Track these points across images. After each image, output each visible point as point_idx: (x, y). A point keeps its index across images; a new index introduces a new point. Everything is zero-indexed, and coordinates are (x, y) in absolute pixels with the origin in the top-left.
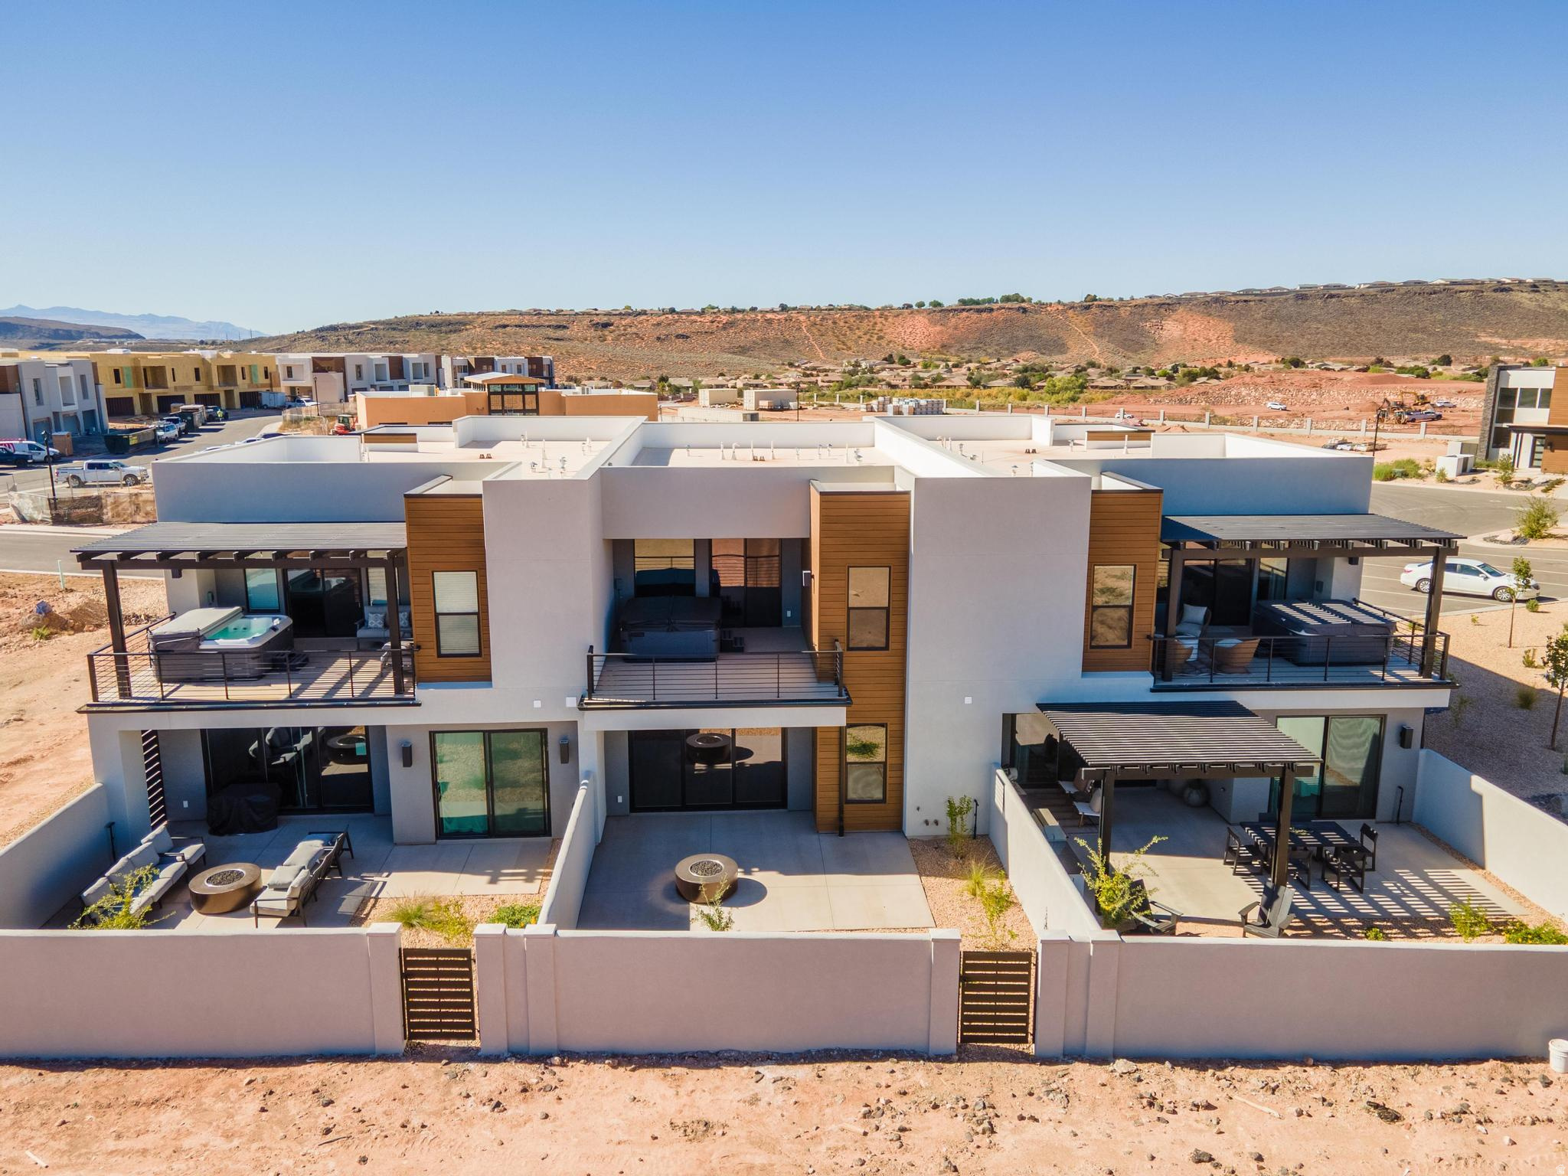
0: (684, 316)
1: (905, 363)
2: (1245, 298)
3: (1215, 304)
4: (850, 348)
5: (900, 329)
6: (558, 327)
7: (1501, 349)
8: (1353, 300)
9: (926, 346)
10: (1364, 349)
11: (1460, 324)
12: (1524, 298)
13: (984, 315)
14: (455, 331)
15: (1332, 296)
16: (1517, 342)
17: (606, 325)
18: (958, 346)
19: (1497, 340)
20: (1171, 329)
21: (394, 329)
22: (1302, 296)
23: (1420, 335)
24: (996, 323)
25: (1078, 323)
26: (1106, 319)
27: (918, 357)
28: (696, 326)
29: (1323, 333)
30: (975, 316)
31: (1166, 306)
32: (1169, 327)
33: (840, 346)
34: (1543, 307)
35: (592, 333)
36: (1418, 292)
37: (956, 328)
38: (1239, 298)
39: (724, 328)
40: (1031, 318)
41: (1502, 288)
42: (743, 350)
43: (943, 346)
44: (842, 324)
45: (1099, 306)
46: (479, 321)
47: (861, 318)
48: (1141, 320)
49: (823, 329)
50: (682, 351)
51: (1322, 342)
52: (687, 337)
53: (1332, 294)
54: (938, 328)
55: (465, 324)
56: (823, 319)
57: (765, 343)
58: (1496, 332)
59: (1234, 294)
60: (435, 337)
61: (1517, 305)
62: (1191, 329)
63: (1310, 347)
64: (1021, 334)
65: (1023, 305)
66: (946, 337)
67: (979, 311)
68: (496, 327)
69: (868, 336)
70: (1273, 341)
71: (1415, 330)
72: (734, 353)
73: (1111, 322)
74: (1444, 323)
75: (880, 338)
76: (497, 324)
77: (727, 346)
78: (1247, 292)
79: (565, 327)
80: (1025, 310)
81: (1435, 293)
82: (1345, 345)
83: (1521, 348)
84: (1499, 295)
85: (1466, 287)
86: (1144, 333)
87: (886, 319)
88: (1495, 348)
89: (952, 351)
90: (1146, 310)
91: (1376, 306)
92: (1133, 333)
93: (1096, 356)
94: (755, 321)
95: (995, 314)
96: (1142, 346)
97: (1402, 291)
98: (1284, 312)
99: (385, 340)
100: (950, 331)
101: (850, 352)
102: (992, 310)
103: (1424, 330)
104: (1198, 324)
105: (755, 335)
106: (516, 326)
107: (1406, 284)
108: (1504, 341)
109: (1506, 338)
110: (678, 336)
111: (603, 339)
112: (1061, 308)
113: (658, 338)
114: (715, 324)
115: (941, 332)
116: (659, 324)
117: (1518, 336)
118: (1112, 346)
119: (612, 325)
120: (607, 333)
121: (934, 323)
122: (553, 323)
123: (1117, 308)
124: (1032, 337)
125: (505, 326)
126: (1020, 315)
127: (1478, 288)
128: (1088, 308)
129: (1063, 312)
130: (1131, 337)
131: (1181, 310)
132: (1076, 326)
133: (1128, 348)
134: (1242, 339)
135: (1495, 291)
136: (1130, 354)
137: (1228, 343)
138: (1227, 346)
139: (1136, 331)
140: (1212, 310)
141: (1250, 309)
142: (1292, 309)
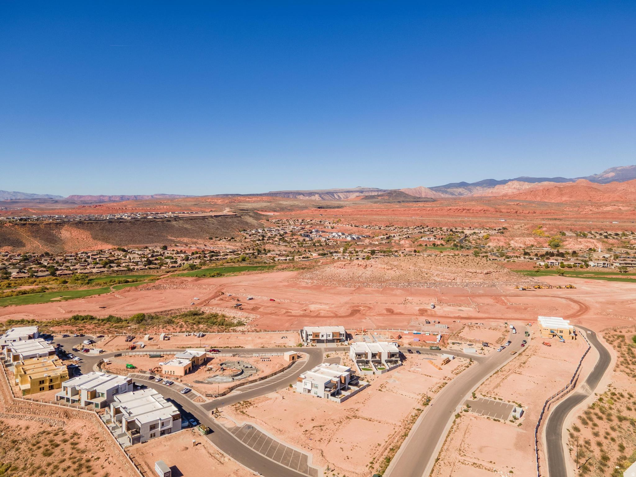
2: (90, 222)
3: (80, 223)
7: (176, 241)
8: (128, 224)
11: (162, 233)
12: (174, 223)
15: (121, 222)
16: (178, 239)
19: (173, 238)
20: (65, 233)
22: (111, 221)
23: (151, 236)
25: (21, 231)
26: (34, 229)
29: (122, 236)
31: (60, 223)
32: (64, 233)
34: (179, 226)
36: (145, 221)
38: (88, 222)
41: (169, 219)
45: (29, 224)
48: (51, 230)
51: (123, 239)
59: (86, 220)
61: (174, 226)
62: (74, 234)
63: (120, 241)
70: (107, 239)
71: (150, 235)
73: (38, 231)
74: (157, 232)
78: (90, 219)
81: (151, 222)
82: (131, 240)
84: (169, 223)
86: (53, 235)
90: (52, 226)
91: (136, 226)
92: (49, 235)
93: (41, 247)
96: (56, 241)
97: (141, 221)
98: (106, 227)
103: (152, 235)
104: (76, 232)
107: (141, 218)
108: (175, 239)
109: (175, 237)
112: (11, 224)
117: (178, 237)
118: (43, 241)
123: (38, 225)
128: (24, 224)
129: (13, 226)
130: (49, 237)
131: (66, 226)
132: (23, 234)
133: (50, 242)
134: (95, 238)
135: (167, 221)
136: (52, 245)
137: (91, 240)
138: (91, 241)
139: (50, 235)
140: (79, 226)
141: (93, 226)
142: (108, 226)
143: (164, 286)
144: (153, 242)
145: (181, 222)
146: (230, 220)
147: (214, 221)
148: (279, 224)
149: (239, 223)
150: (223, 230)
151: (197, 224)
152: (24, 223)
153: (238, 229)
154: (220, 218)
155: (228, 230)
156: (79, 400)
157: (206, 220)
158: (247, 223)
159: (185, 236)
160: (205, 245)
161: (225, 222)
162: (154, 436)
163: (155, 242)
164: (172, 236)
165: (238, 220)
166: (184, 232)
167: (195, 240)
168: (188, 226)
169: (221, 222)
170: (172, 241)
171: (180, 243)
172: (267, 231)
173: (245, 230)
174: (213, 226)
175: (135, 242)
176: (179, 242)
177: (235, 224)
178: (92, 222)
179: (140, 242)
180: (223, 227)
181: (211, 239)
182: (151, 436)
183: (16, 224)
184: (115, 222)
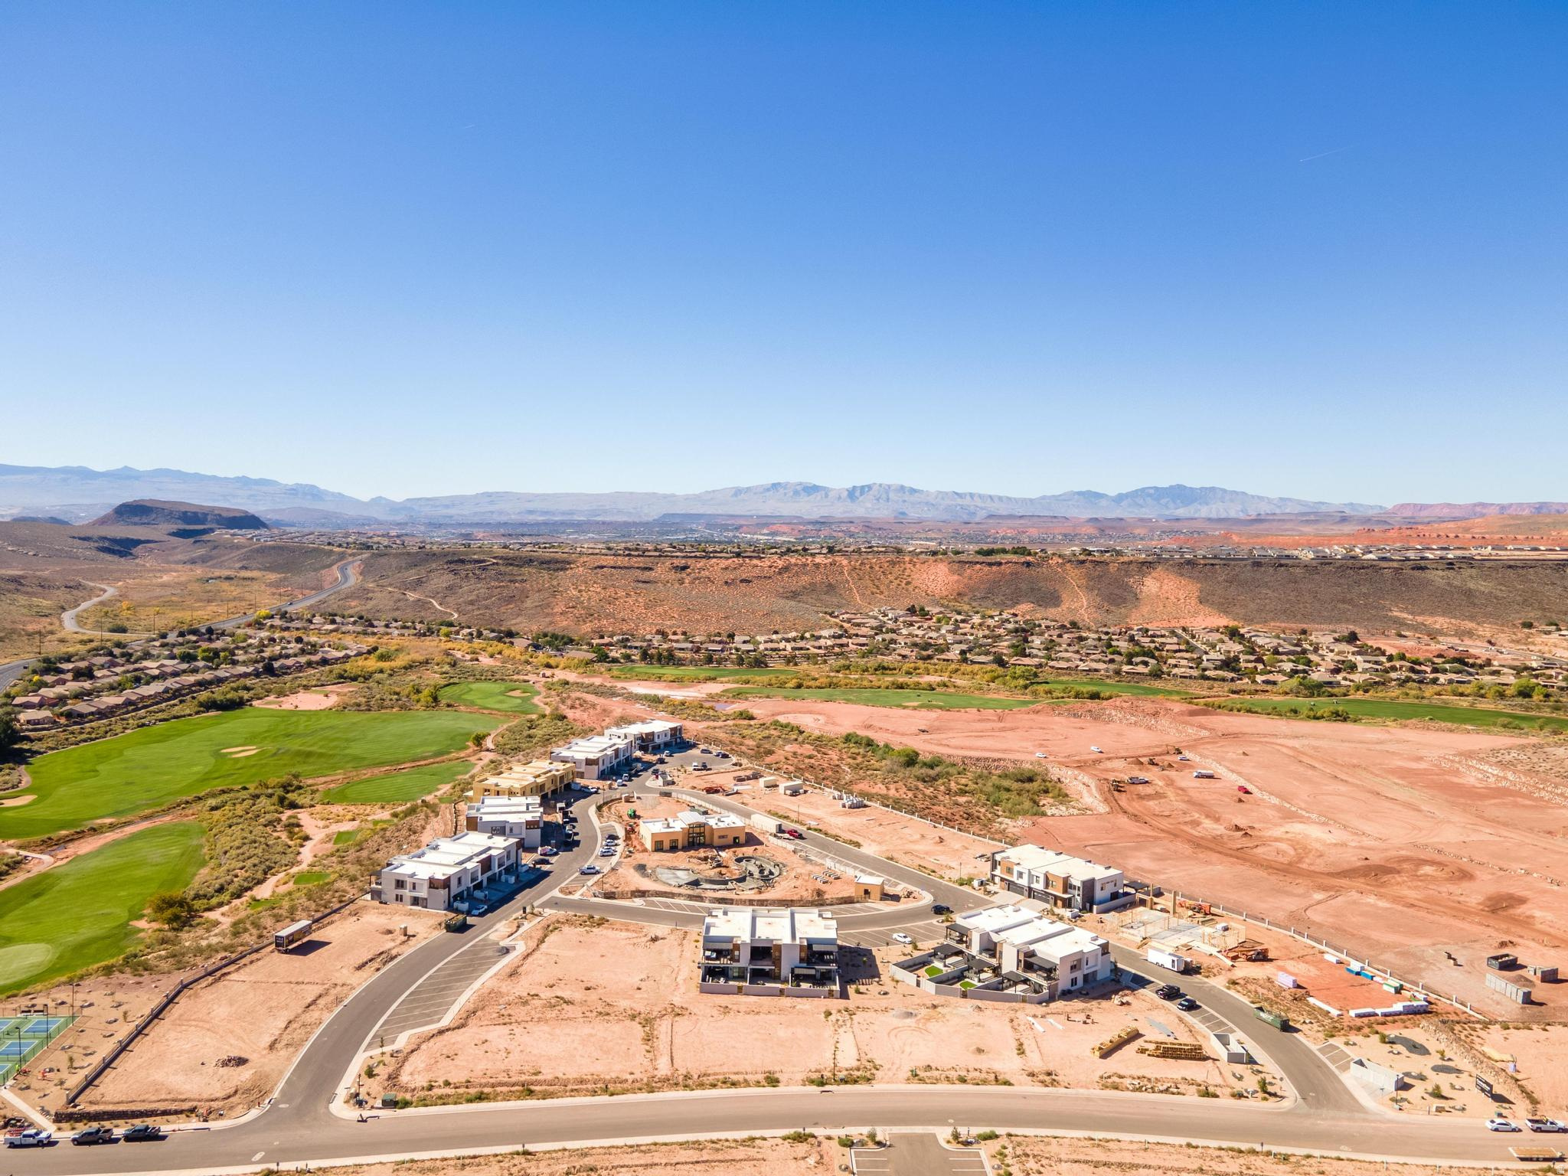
0: (747, 560)
1: (924, 614)
2: (1212, 562)
4: (882, 593)
5: (925, 576)
6: (646, 569)
7: (1406, 624)
8: (1298, 570)
9: (945, 593)
10: (1299, 616)
11: (1380, 598)
12: (1438, 577)
13: (994, 568)
14: (562, 570)
15: (1281, 565)
16: (1420, 619)
17: (684, 568)
18: (970, 595)
19: (1404, 615)
20: (1150, 585)
21: (511, 565)
22: (1259, 562)
23: (1346, 606)
24: (1003, 575)
25: (1073, 574)
26: (1096, 574)
27: (938, 604)
28: (757, 571)
29: (1270, 598)
30: (986, 569)
31: (1147, 564)
32: (1149, 583)
33: (875, 590)
34: (1452, 584)
36: (1349, 566)
37: (971, 578)
38: (1208, 561)
39: (780, 573)
40: (1033, 571)
41: (1421, 565)
42: (794, 595)
43: (959, 594)
44: (877, 568)
45: (1092, 561)
46: (582, 560)
47: (894, 564)
48: (1127, 576)
49: (861, 573)
50: (745, 595)
51: (1268, 608)
52: (750, 582)
53: (1282, 563)
54: (956, 577)
55: (569, 563)
56: (862, 563)
57: (812, 588)
58: (1406, 608)
60: (545, 574)
61: (1430, 582)
62: (1165, 587)
64: (1023, 586)
65: (1029, 558)
66: (962, 585)
67: (990, 564)
68: (596, 568)
69: (898, 582)
71: (1344, 601)
72: (787, 598)
73: (1101, 577)
74: (1367, 596)
75: (908, 583)
76: (596, 564)
77: (781, 590)
79: (651, 569)
80: (1028, 564)
81: (1363, 568)
83: (1423, 624)
84: (1417, 573)
85: (1390, 564)
86: (1126, 588)
87: (914, 565)
88: (1404, 623)
89: (966, 599)
90: (1131, 567)
91: (1316, 577)
92: (1117, 587)
93: (1082, 611)
94: (805, 565)
95: (1003, 567)
96: (1125, 600)
97: (1337, 565)
98: (1242, 577)
99: (508, 578)
100: (966, 581)
101: (882, 596)
102: (1000, 564)
103: (1350, 602)
104: (1172, 583)
105: (805, 580)
107: (1342, 558)
108: (1410, 617)
109: (1412, 613)
110: (742, 581)
111: (681, 582)
112: (1060, 561)
113: (726, 583)
114: (773, 569)
115: (957, 581)
117: (1421, 614)
118: (1098, 599)
119: (688, 568)
120: (684, 575)
121: (952, 572)
122: (641, 565)
123: (1107, 564)
124: (1032, 590)
125: (602, 567)
126: (1025, 568)
127: (1400, 564)
128: (1083, 562)
129: (1062, 564)
130: (1116, 591)
131: (1160, 569)
132: (1072, 580)
133: (1112, 602)
134: (1204, 599)
135: (1413, 569)
136: (1113, 608)
137: (1194, 602)
139: (1120, 586)
140: (1184, 571)
141: (1216, 572)
142: (1248, 573)
143: (1110, 714)
145: (1470, 572)
151: (1524, 581)
152: (1084, 558)
159: (1448, 613)
162: (401, 900)
164: (1403, 609)
166: (1453, 601)
167: (1472, 626)
182: (397, 899)
183: (1070, 561)
184: (1268, 565)
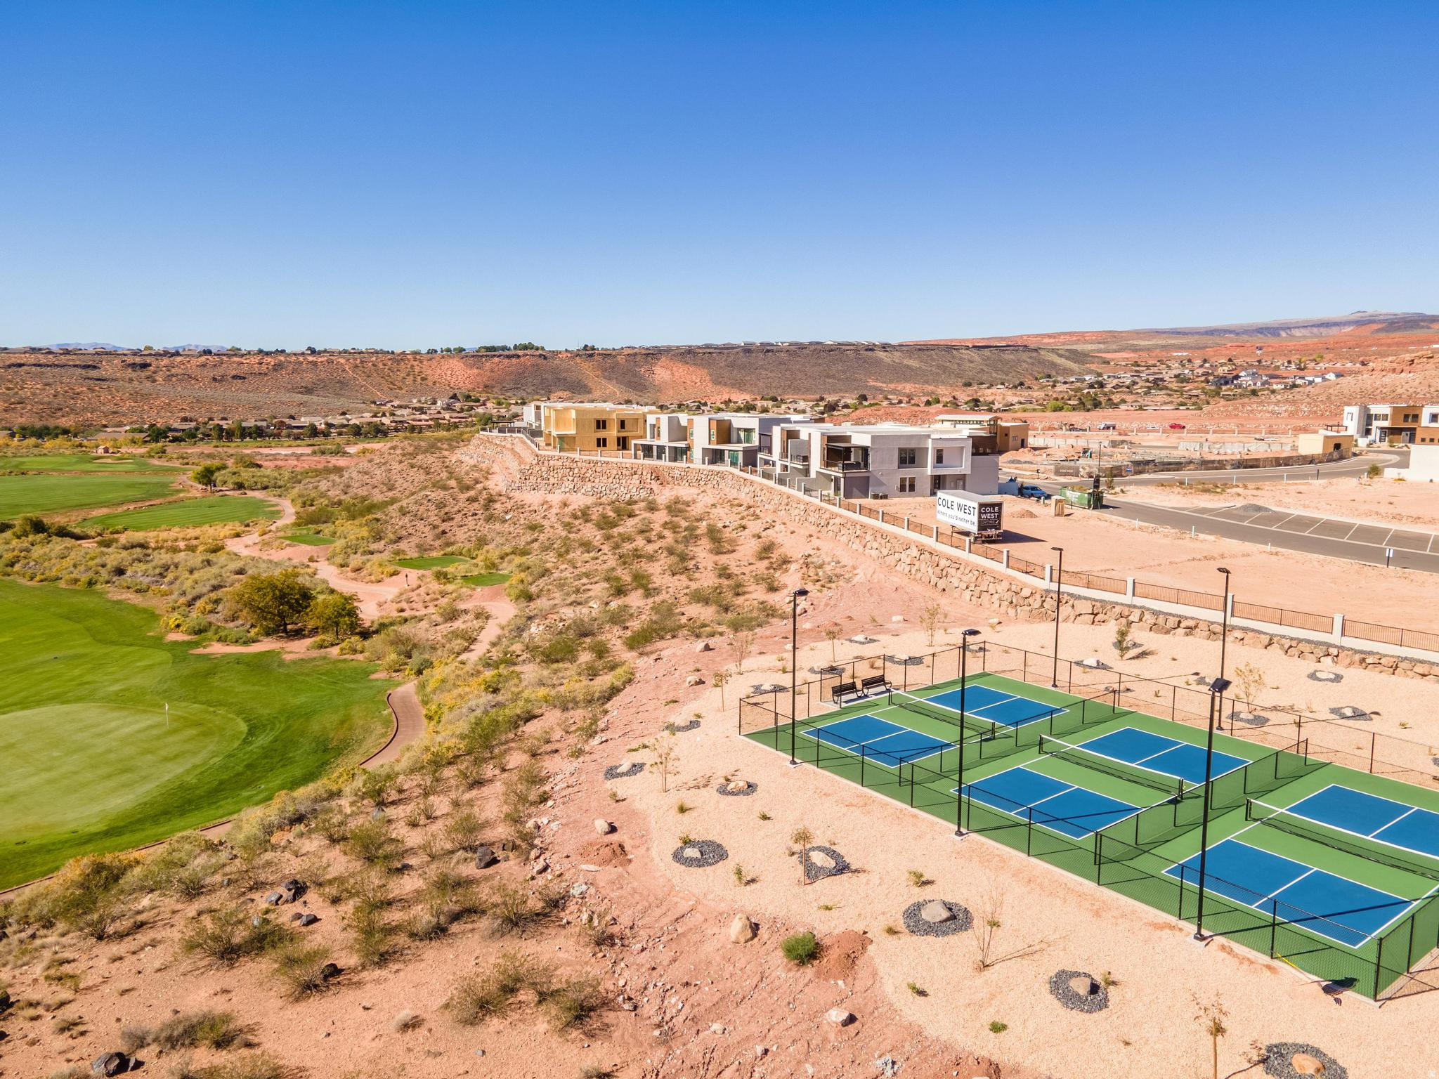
2: (708, 351)
3: (688, 355)
4: (401, 388)
5: (439, 371)
6: (87, 367)
7: (886, 390)
8: (782, 354)
9: (470, 387)
11: (854, 373)
12: (882, 354)
13: (514, 360)
15: (768, 351)
16: (892, 386)
18: (500, 386)
19: (879, 384)
20: (661, 373)
22: (748, 350)
24: (526, 367)
25: (588, 368)
26: (608, 365)
28: (245, 367)
29: (770, 378)
30: (506, 361)
31: (653, 354)
32: (659, 372)
33: (392, 386)
34: (894, 362)
35: (130, 373)
36: (818, 350)
37: (492, 371)
38: (704, 350)
39: (275, 370)
40: (551, 363)
41: (870, 348)
42: (308, 391)
43: (487, 387)
44: (381, 366)
45: (599, 354)
47: (398, 362)
48: (636, 367)
49: (366, 371)
51: (773, 385)
52: (244, 378)
53: (767, 349)
54: (476, 371)
56: (361, 361)
57: (324, 384)
59: (699, 347)
61: (878, 362)
62: (676, 374)
64: (549, 377)
65: (540, 352)
66: (485, 378)
67: (509, 357)
68: (10, 366)
69: (411, 378)
71: (829, 377)
72: (301, 393)
73: (613, 368)
74: (844, 372)
75: (424, 379)
76: (8, 363)
78: (708, 346)
80: (543, 357)
81: (831, 351)
82: (790, 387)
83: (897, 389)
84: (869, 354)
85: (848, 348)
86: (641, 377)
87: (421, 362)
88: (881, 390)
89: (495, 390)
90: (637, 358)
91: (798, 359)
92: (633, 376)
94: (299, 363)
95: (522, 359)
96: (645, 387)
97: (811, 348)
98: (739, 362)
101: (404, 391)
102: (518, 357)
103: (833, 377)
104: (681, 370)
105: (309, 376)
106: (34, 365)
107: (811, 344)
108: (885, 385)
109: (884, 383)
110: (234, 377)
111: (153, 380)
112: (569, 355)
113: (215, 379)
114: (264, 365)
115: (479, 375)
116: (204, 365)
117: (891, 382)
118: (622, 387)
119: (150, 365)
120: (148, 373)
121: (469, 366)
122: (77, 362)
123: (615, 356)
124: (559, 380)
125: (20, 365)
126: (541, 361)
127: (856, 348)
128: (591, 355)
129: (572, 358)
130: (633, 379)
131: (664, 359)
132: (588, 371)
133: (635, 388)
134: (717, 381)
135: (865, 351)
136: (639, 393)
137: (710, 385)
138: (710, 387)
139: (635, 375)
140: (687, 359)
141: (715, 359)
142: (744, 359)
144: (835, 391)
145: (897, 354)
146: (1011, 357)
147: (975, 355)
148: (1138, 366)
149: (1033, 364)
150: (994, 375)
151: (933, 360)
152: (589, 352)
153: (1031, 374)
154: (987, 352)
155: (1007, 375)
156: (688, 448)
157: (955, 352)
158: (1054, 365)
159: (907, 381)
160: (954, 397)
161: (1000, 361)
162: (912, 488)
163: (841, 391)
164: (877, 380)
165: (1031, 357)
166: (903, 373)
167: (930, 388)
168: (913, 363)
169: (989, 358)
170: (877, 389)
171: (895, 394)
172: (1109, 377)
173: (1049, 376)
174: (971, 365)
175: (796, 390)
176: (893, 392)
177: (1025, 365)
178: (711, 350)
179: (808, 390)
180: (997, 370)
181: (969, 385)
182: (903, 488)
183: (578, 355)
184: (758, 351)
